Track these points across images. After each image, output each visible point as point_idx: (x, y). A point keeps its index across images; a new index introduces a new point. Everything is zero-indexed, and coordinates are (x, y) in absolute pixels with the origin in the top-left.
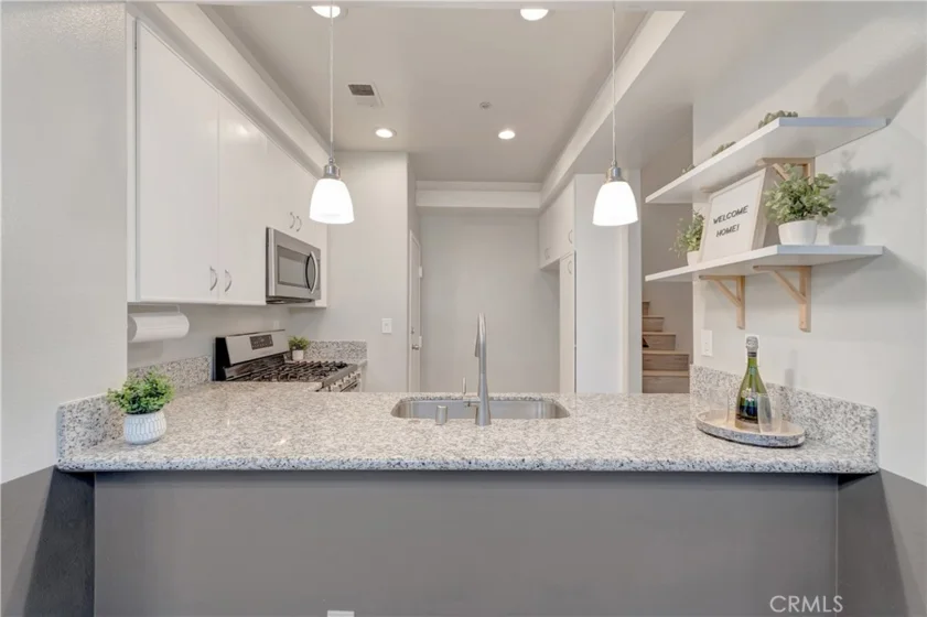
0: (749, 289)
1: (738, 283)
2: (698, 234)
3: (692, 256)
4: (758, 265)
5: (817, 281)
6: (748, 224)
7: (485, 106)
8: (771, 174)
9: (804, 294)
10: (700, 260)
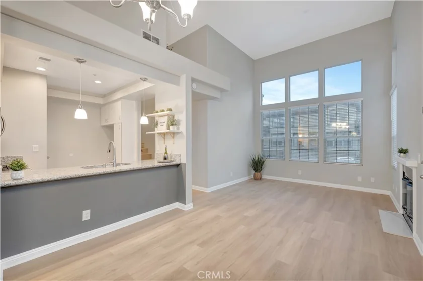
0: (166, 136)
1: (164, 135)
2: (157, 125)
3: (156, 129)
4: (167, 133)
5: (175, 135)
6: (165, 125)
7: (95, 75)
8: (168, 117)
9: (173, 138)
10: (158, 131)
